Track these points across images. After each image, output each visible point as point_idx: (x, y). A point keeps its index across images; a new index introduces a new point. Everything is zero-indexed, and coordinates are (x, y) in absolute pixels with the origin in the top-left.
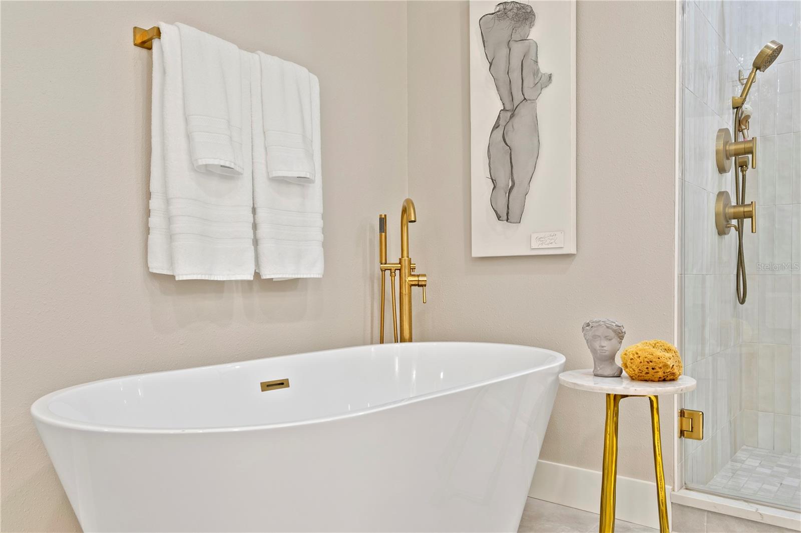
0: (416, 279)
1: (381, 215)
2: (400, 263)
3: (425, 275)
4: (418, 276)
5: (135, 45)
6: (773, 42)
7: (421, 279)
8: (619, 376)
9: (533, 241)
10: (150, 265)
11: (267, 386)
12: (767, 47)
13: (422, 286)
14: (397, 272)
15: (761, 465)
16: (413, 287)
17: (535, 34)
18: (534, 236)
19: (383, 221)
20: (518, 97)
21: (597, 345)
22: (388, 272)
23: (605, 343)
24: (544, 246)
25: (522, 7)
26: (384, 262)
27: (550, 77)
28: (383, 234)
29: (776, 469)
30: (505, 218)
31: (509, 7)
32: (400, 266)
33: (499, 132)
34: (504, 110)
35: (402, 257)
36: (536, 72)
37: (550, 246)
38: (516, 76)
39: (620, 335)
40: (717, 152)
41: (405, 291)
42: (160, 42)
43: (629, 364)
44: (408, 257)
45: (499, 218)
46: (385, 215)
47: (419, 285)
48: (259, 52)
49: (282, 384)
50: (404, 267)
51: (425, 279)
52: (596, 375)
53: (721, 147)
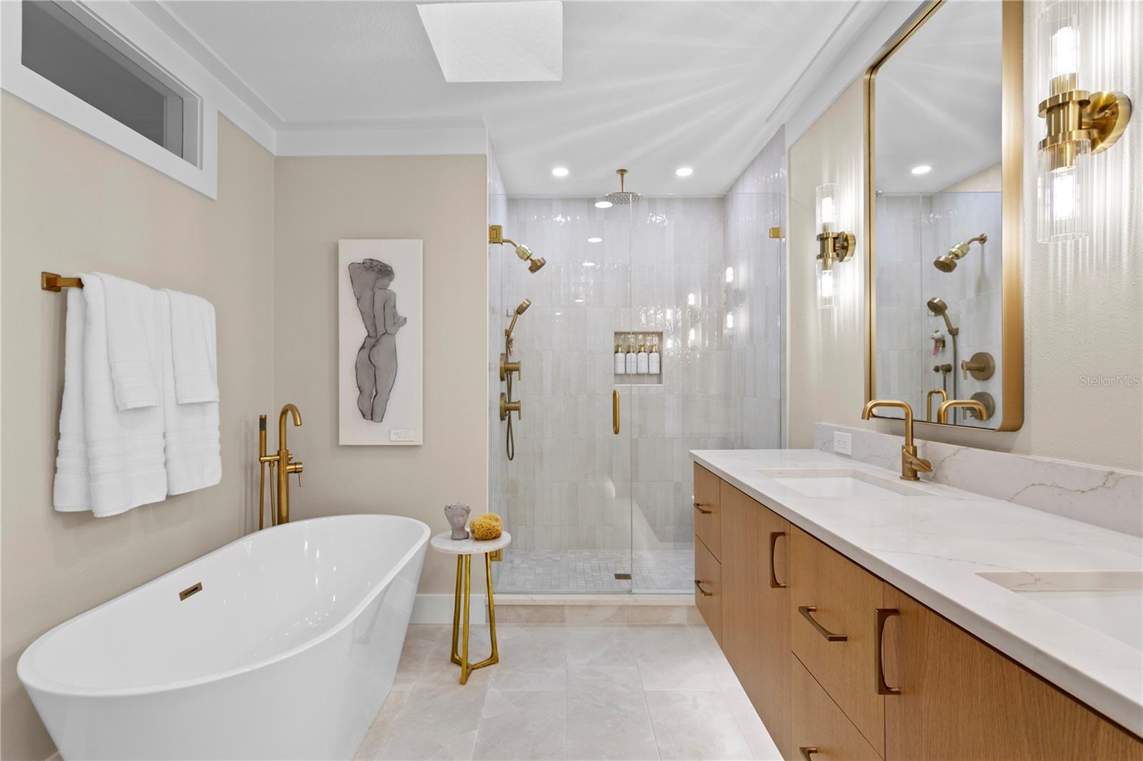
0: (294, 467)
1: (261, 416)
2: (278, 455)
3: (300, 464)
4: (295, 464)
5: (43, 289)
6: (527, 300)
7: (298, 466)
8: (467, 538)
9: (392, 435)
10: (55, 504)
11: (185, 595)
12: (524, 302)
13: (298, 472)
14: (276, 463)
15: (522, 562)
16: (290, 474)
17: (393, 286)
18: (393, 432)
19: (263, 422)
20: (381, 330)
21: (455, 520)
22: (267, 464)
23: (460, 519)
24: (401, 439)
25: (385, 266)
26: (263, 455)
27: (405, 319)
28: (263, 432)
29: (530, 563)
30: (370, 418)
31: (374, 263)
32: (278, 457)
33: (365, 352)
34: (369, 336)
35: (280, 450)
36: (395, 315)
37: (405, 439)
38: (379, 313)
39: (468, 511)
40: (501, 368)
41: (283, 479)
42: (82, 294)
43: (476, 531)
44: (286, 449)
45: (364, 416)
46: (265, 416)
47: (295, 472)
48: (167, 290)
49: (196, 589)
50: (283, 457)
51: (301, 466)
52: (453, 539)
53: (503, 366)
